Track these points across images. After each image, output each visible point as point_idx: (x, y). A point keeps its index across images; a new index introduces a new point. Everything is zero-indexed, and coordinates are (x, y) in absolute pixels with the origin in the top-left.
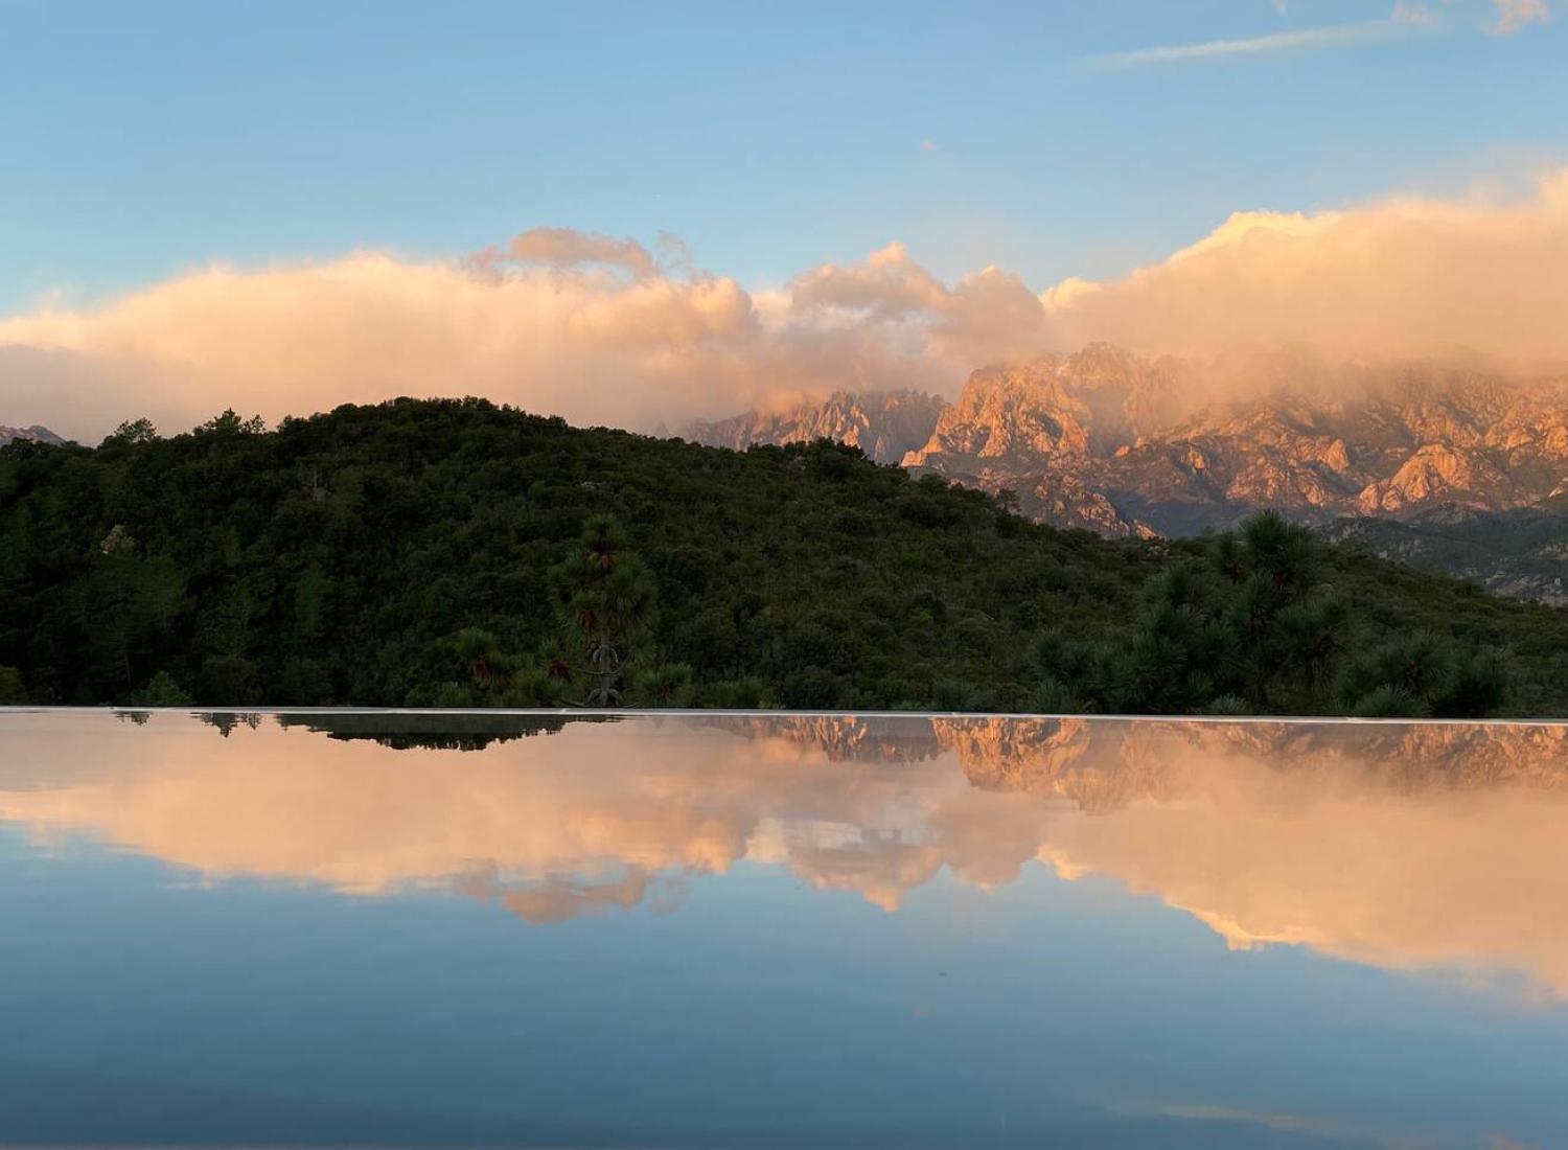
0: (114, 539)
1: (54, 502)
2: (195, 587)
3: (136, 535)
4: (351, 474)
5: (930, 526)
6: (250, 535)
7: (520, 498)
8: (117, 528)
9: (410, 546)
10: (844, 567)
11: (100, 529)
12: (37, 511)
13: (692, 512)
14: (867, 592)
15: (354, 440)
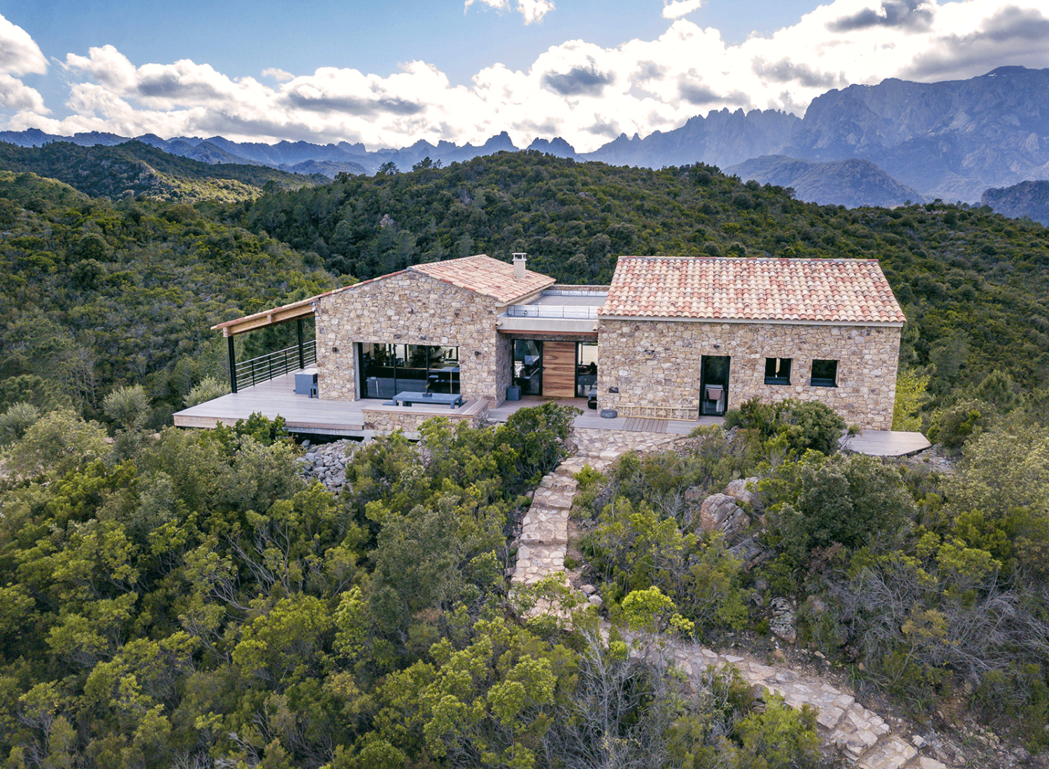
0: (386, 221)
1: (360, 204)
2: (419, 243)
3: (395, 219)
4: (480, 192)
5: (747, 208)
6: (440, 217)
7: (552, 201)
8: (386, 216)
9: (505, 224)
10: (698, 231)
11: (379, 215)
12: (354, 207)
13: (630, 205)
14: (707, 244)
15: (480, 174)
